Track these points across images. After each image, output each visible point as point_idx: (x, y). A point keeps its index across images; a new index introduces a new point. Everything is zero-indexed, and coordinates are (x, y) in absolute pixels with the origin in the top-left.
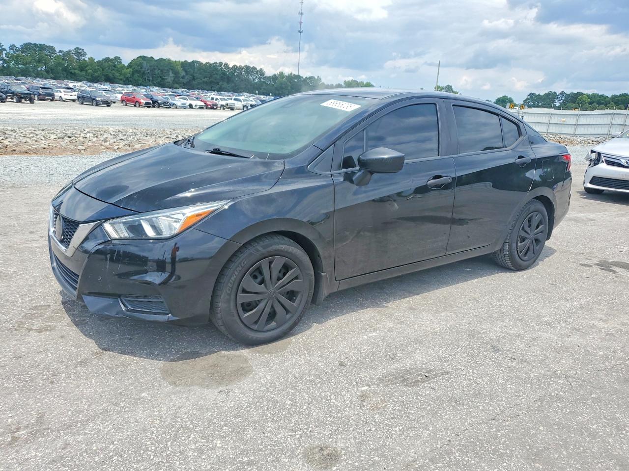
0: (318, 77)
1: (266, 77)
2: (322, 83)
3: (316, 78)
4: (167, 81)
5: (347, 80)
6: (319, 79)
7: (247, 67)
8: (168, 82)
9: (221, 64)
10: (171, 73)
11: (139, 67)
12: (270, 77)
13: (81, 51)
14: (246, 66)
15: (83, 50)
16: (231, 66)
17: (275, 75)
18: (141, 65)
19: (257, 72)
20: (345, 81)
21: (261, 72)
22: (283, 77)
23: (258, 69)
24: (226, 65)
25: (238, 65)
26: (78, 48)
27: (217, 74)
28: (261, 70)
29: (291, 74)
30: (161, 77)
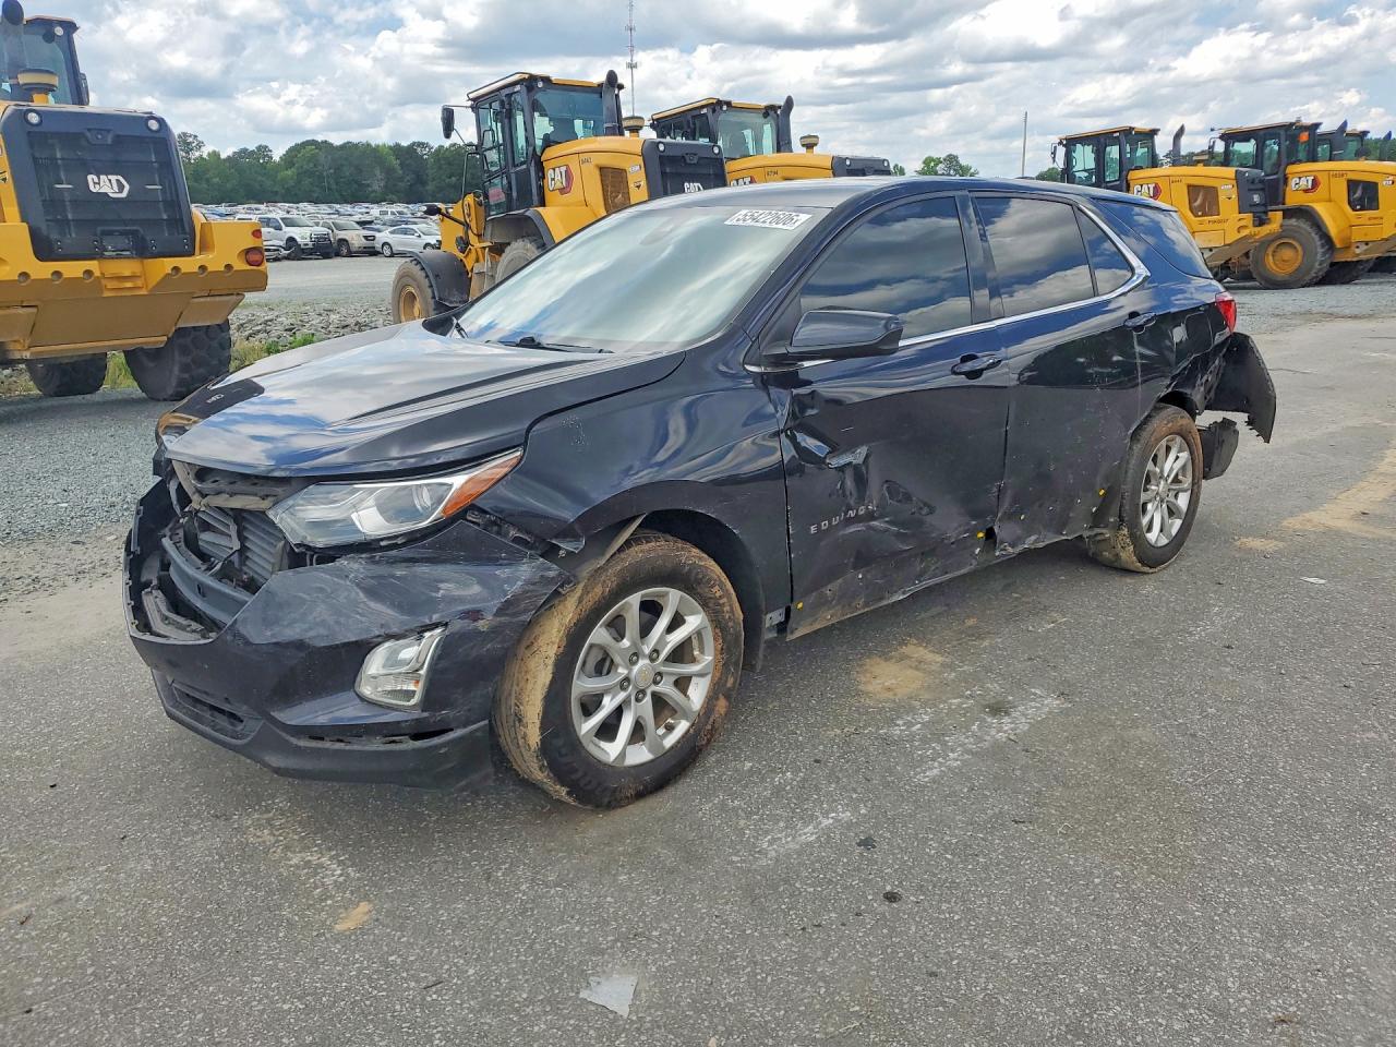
10: (378, 172)
11: (311, 165)
13: (190, 140)
15: (196, 136)
18: (313, 159)
26: (185, 134)
30: (356, 182)
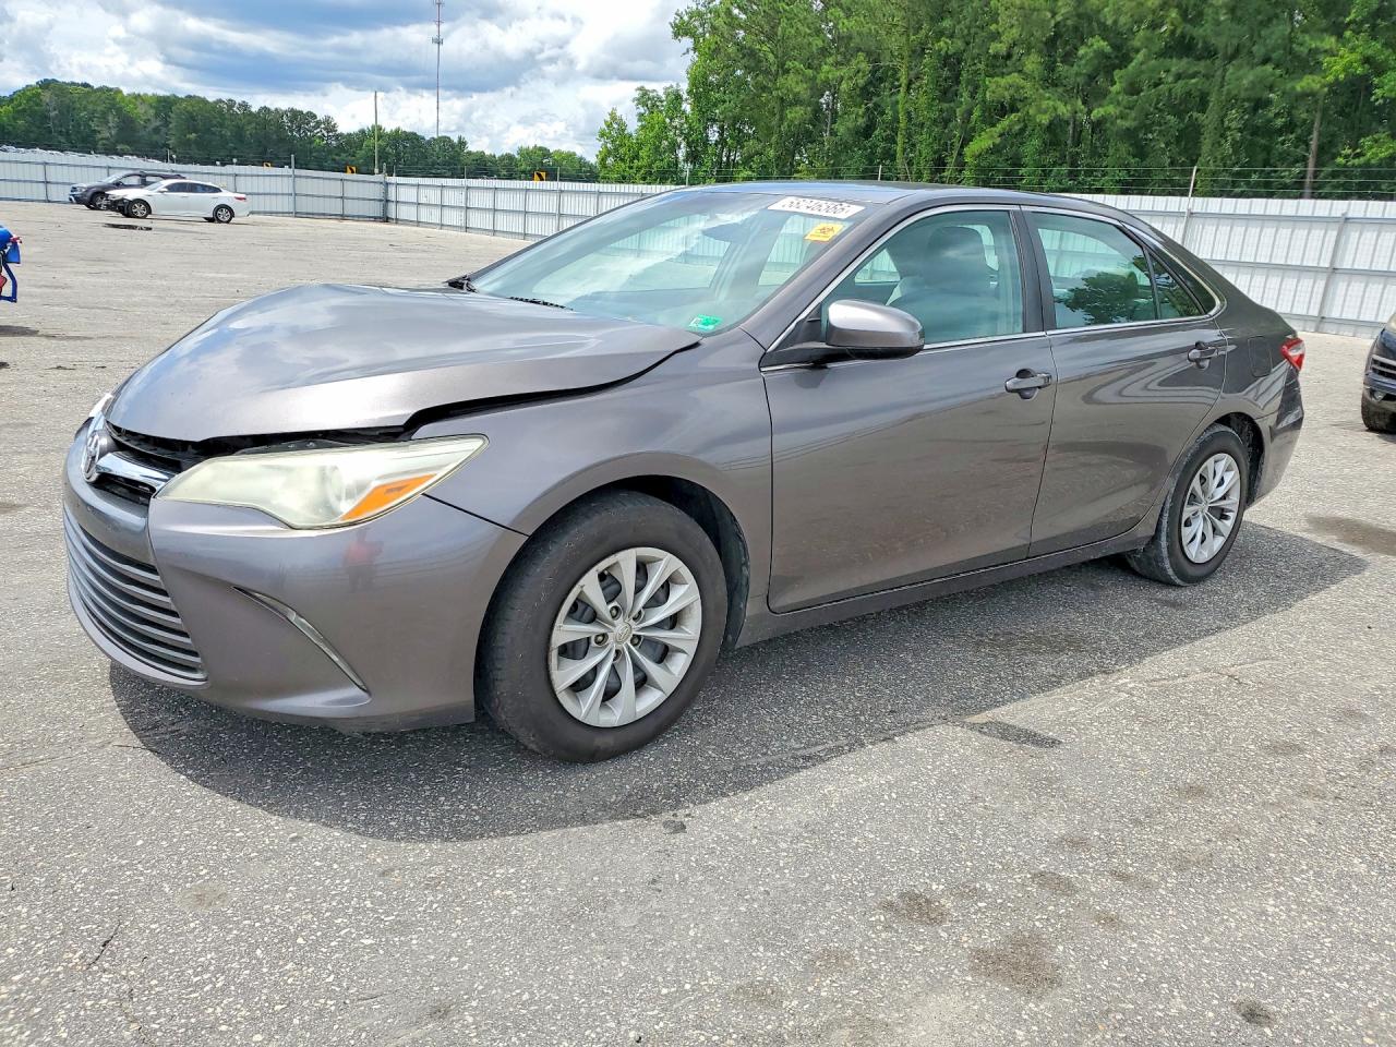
0: (460, 138)
1: (341, 135)
2: (470, 153)
3: (456, 141)
4: (99, 136)
5: (525, 146)
6: (462, 143)
7: (295, 114)
8: (102, 139)
9: (231, 103)
12: (350, 135)
14: (292, 110)
16: (254, 109)
17: (363, 132)
19: (317, 122)
20: (521, 149)
21: (330, 126)
22: (380, 137)
23: (320, 117)
24: (244, 106)
25: (273, 108)
27: (222, 125)
28: (328, 120)
29: (397, 131)
